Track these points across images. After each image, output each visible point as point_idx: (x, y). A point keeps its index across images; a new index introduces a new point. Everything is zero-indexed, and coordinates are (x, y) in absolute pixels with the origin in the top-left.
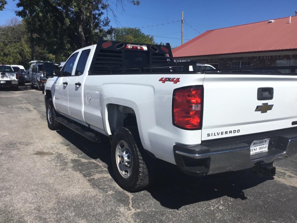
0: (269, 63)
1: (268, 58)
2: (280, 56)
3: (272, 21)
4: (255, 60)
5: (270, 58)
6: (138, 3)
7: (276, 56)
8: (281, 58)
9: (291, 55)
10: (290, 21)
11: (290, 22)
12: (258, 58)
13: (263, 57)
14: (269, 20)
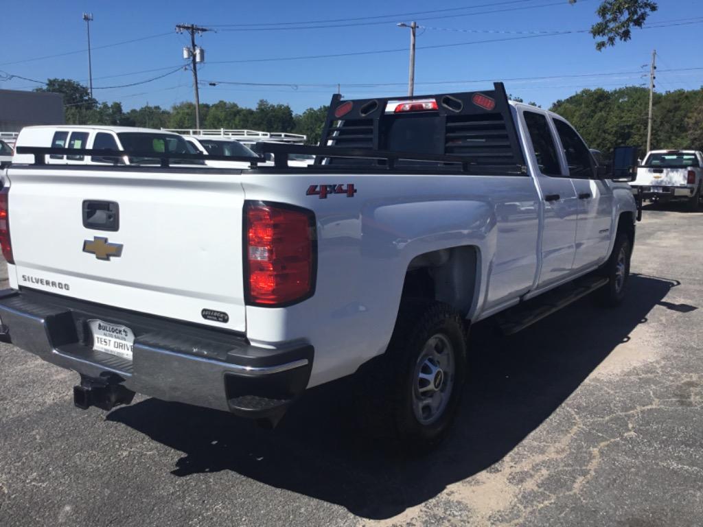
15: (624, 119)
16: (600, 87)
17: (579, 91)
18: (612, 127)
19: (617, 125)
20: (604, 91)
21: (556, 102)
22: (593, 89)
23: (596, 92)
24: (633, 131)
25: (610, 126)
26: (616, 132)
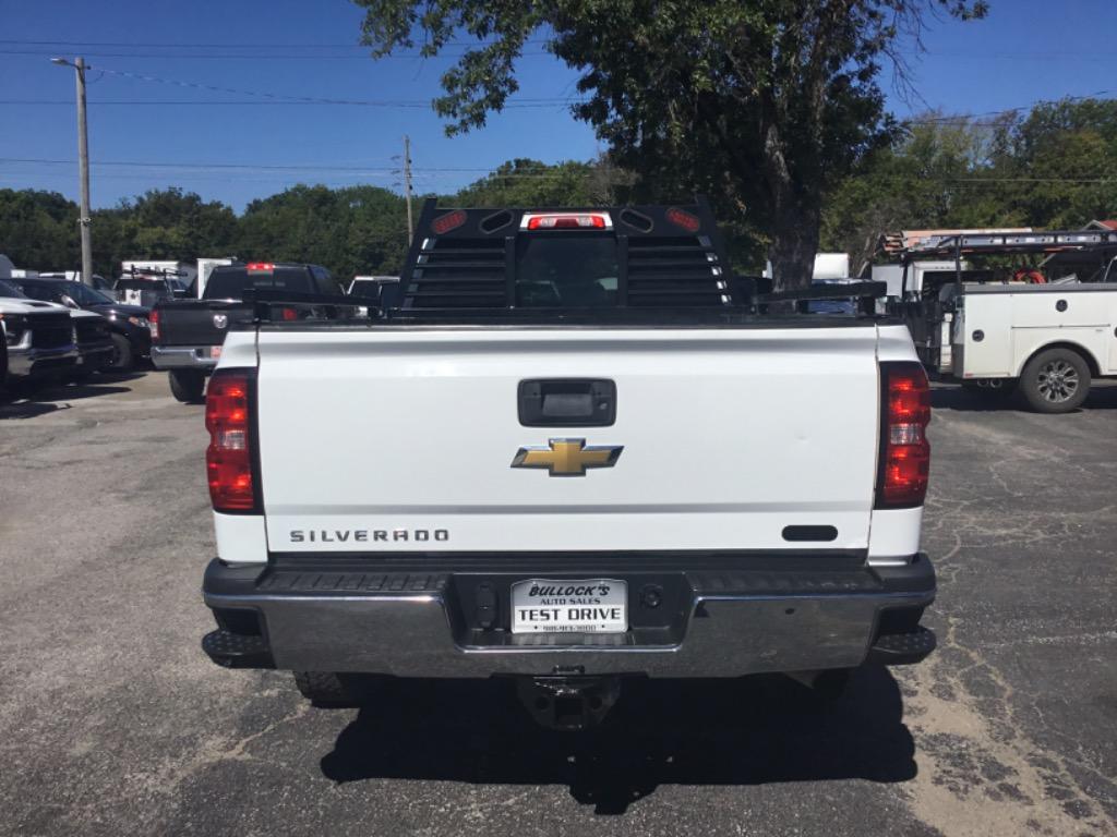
6: (981, 11)
15: (372, 233)
16: (321, 183)
17: (290, 187)
18: (357, 245)
19: (364, 243)
20: (326, 190)
21: (251, 202)
22: (311, 186)
23: (314, 192)
24: (386, 251)
25: (354, 242)
26: (363, 251)
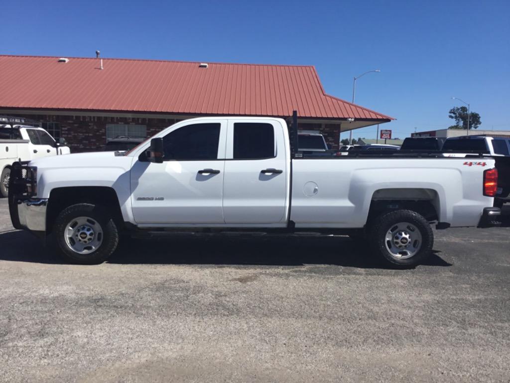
0: (95, 128)
1: (92, 120)
2: (112, 118)
3: (67, 60)
4: (70, 122)
5: (96, 120)
7: (106, 118)
8: (115, 121)
9: (130, 118)
10: (102, 65)
11: (102, 68)
12: (74, 118)
13: (84, 117)
14: (60, 58)
